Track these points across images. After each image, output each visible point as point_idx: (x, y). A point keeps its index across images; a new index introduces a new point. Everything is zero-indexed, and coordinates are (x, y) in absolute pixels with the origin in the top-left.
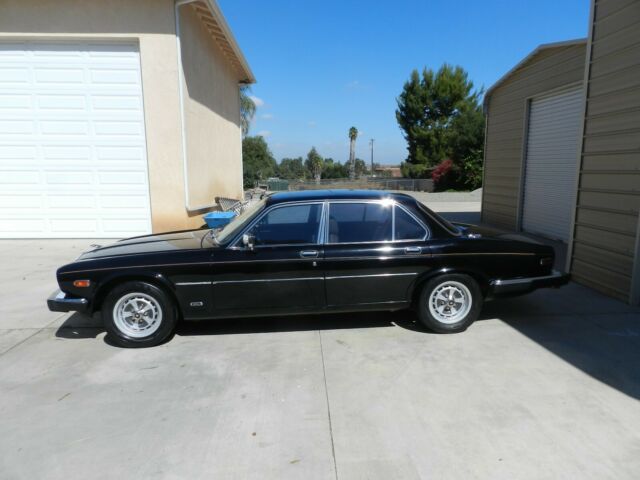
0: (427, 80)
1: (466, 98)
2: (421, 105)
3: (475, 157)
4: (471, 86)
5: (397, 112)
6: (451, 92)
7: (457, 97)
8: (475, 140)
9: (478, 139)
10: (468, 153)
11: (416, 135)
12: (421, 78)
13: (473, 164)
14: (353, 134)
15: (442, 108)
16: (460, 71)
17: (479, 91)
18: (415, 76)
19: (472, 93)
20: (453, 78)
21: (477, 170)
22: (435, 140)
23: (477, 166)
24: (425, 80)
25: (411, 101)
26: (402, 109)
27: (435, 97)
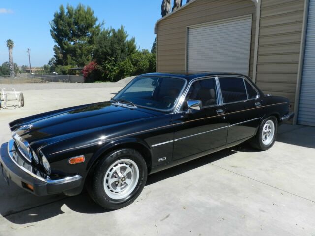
0: (70, 12)
1: (94, 26)
2: (68, 27)
3: (111, 61)
4: (97, 19)
5: (51, 31)
6: (86, 22)
7: (90, 25)
8: (110, 51)
9: (112, 51)
10: (106, 59)
11: (66, 47)
12: (66, 11)
13: (110, 65)
14: (10, 44)
15: (81, 31)
16: (89, 9)
17: (101, 23)
18: (62, 9)
19: (97, 23)
20: (86, 13)
21: (113, 69)
22: (79, 51)
23: (113, 67)
24: (69, 12)
25: (61, 24)
26: (54, 29)
27: (76, 23)
